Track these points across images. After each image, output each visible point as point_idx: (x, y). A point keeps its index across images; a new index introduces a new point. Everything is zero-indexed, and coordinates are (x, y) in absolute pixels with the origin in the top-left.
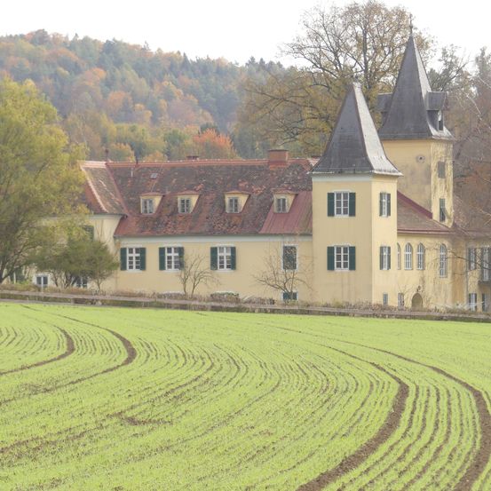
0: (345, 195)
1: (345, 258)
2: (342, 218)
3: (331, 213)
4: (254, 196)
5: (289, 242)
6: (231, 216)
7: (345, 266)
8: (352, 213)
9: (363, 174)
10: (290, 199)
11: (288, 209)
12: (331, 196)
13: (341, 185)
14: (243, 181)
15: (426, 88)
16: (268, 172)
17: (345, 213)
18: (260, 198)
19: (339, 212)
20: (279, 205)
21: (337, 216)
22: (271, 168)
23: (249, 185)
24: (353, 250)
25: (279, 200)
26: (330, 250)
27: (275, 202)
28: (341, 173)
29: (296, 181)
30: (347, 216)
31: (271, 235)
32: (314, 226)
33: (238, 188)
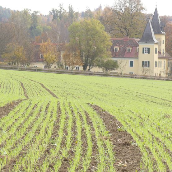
0: (147, 48)
1: (147, 64)
2: (146, 54)
3: (143, 53)
4: (121, 48)
5: (131, 60)
6: (115, 53)
7: (147, 66)
8: (149, 53)
9: (152, 43)
10: (131, 49)
11: (130, 51)
12: (143, 48)
13: (146, 46)
14: (118, 44)
15: (160, 21)
16: (124, 41)
17: (147, 53)
18: (123, 48)
19: (145, 52)
20: (128, 50)
21: (145, 53)
22: (125, 40)
23: (119, 45)
24: (149, 62)
25: (128, 49)
26: (143, 62)
27: (127, 50)
28: (146, 43)
29: (132, 44)
30: (148, 54)
31: (126, 58)
32: (139, 56)
33: (116, 46)
